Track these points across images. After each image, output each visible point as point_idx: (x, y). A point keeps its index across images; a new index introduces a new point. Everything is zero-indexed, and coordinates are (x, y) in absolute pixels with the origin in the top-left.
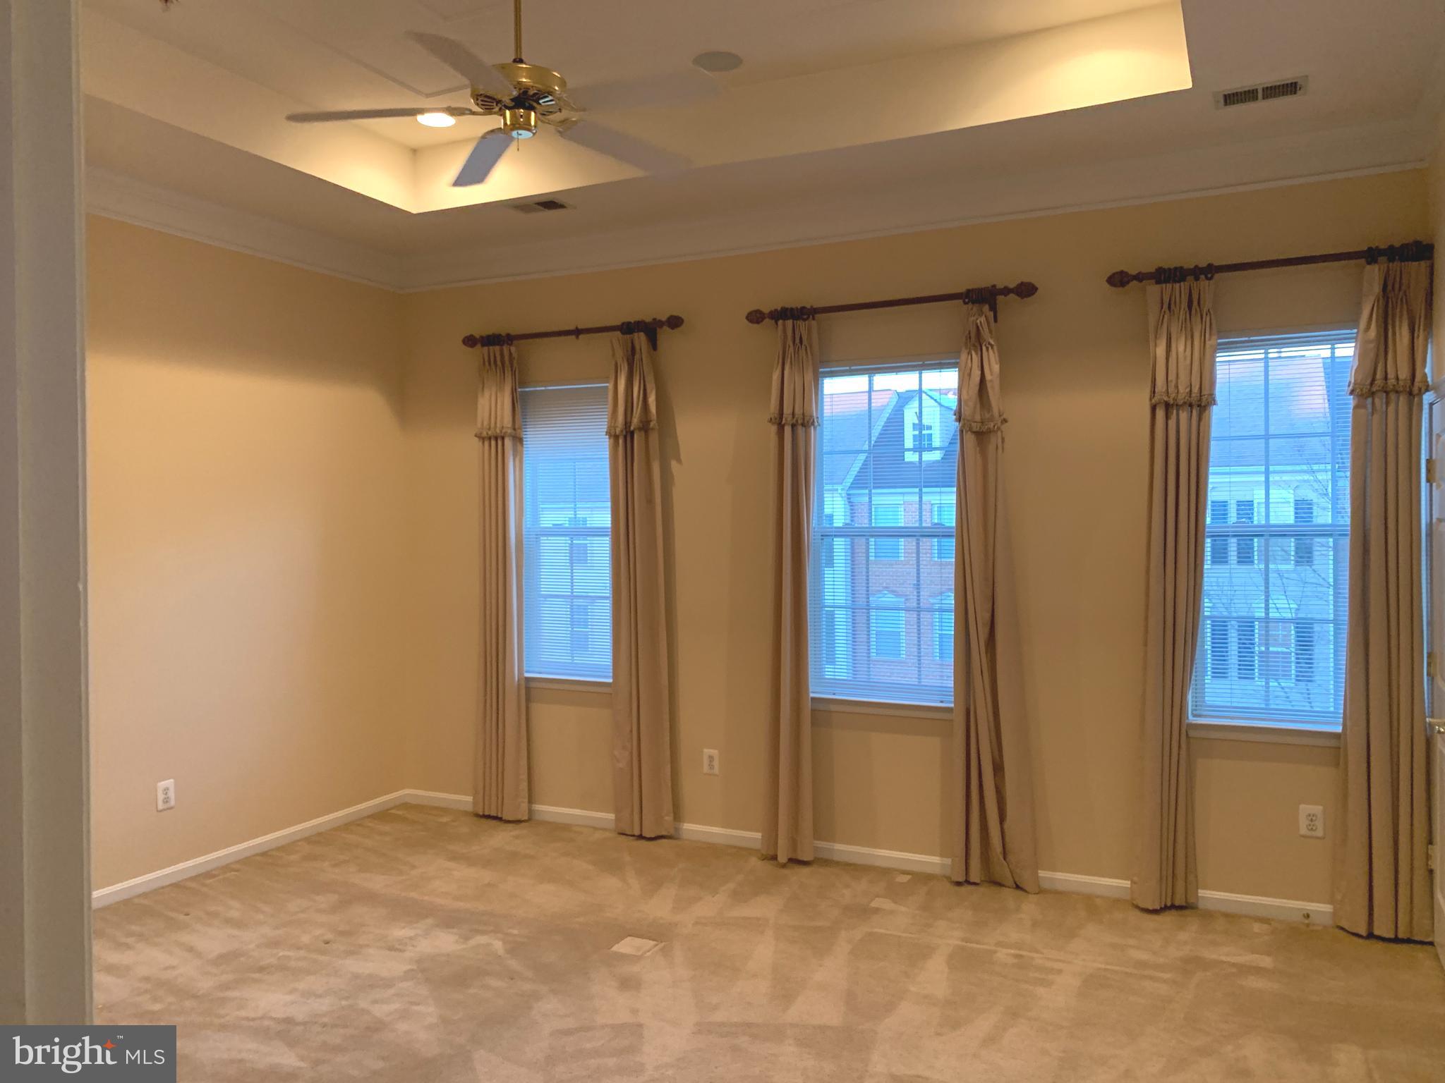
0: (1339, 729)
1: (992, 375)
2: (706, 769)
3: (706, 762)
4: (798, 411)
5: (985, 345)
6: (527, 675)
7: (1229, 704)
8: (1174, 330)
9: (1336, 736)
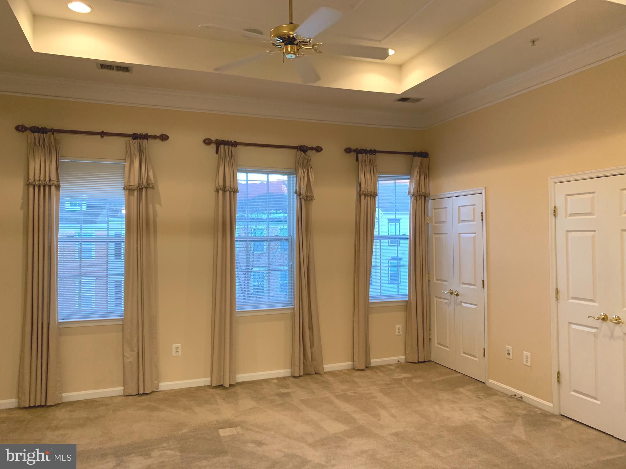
0: (407, 299)
1: (312, 179)
2: (174, 354)
3: (174, 350)
4: (232, 186)
5: (310, 168)
6: (60, 321)
7: (375, 295)
8: (366, 171)
9: (406, 301)
